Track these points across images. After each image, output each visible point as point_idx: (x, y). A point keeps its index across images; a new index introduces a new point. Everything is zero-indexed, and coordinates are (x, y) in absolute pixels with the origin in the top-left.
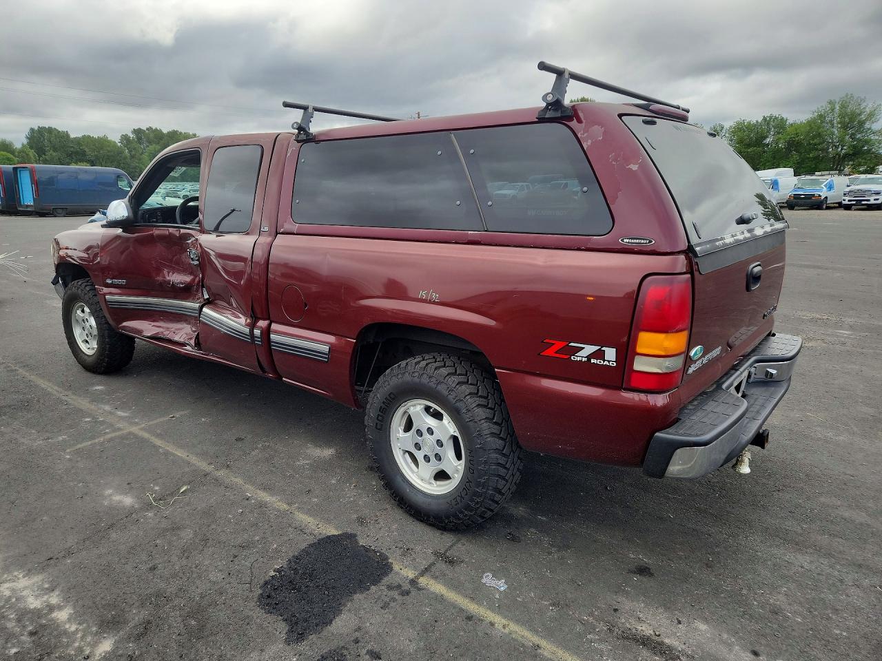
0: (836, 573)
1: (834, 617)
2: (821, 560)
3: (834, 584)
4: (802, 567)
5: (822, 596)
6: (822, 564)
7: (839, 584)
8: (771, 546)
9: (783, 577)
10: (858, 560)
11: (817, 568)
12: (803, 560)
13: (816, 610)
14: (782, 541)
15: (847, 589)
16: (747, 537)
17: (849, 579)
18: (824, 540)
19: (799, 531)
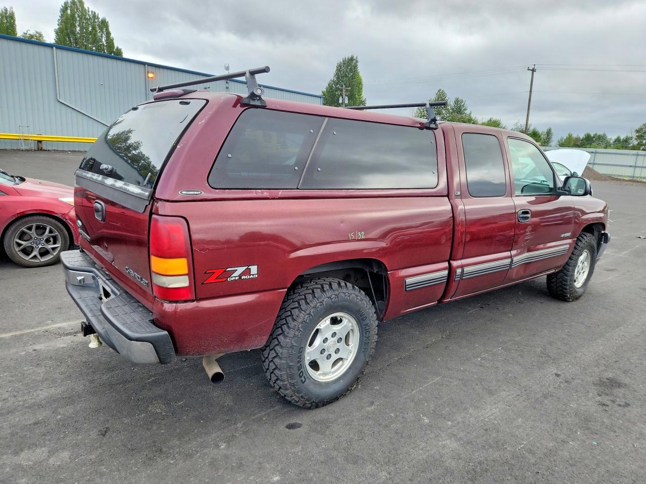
0: (20, 399)
1: (10, 379)
2: (33, 400)
3: (18, 392)
4: (41, 390)
5: (21, 383)
6: (32, 399)
7: (16, 394)
8: (67, 389)
9: (47, 379)
10: (11, 416)
11: (33, 394)
12: (43, 394)
13: (20, 376)
14: (64, 396)
15: (10, 394)
16: (85, 385)
17: (11, 400)
18: (40, 417)
19: (61, 411)
